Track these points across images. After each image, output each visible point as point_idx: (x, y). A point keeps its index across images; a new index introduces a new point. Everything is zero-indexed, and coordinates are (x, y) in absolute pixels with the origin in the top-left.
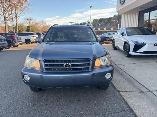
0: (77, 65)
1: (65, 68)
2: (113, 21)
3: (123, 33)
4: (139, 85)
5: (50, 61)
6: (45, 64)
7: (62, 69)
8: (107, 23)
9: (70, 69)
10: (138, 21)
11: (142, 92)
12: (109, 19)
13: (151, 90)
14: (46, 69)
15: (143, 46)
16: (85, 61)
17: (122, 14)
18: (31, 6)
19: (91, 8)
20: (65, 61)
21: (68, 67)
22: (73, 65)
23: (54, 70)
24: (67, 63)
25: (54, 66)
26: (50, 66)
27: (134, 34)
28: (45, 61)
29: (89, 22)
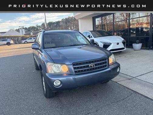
1: (91, 68)
2: (62, 25)
3: (90, 36)
4: (123, 75)
5: (77, 64)
6: (74, 68)
7: (88, 70)
8: (56, 26)
10: (93, 25)
11: (129, 79)
12: (58, 23)
13: (134, 77)
14: (76, 72)
15: (110, 45)
16: (103, 60)
17: (79, 19)
20: (90, 62)
21: (92, 67)
22: (96, 65)
23: (82, 71)
24: (92, 64)
25: (81, 67)
26: (78, 68)
27: (96, 36)
28: (74, 65)
29: (38, 26)
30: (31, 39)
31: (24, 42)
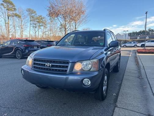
0: (57, 66)
6: (34, 63)
9: (50, 70)
14: (34, 67)
16: (64, 63)
18: (87, 17)
19: (146, 13)
24: (48, 63)
28: (35, 60)
29: (150, 30)
30: (131, 43)
31: (123, 45)
